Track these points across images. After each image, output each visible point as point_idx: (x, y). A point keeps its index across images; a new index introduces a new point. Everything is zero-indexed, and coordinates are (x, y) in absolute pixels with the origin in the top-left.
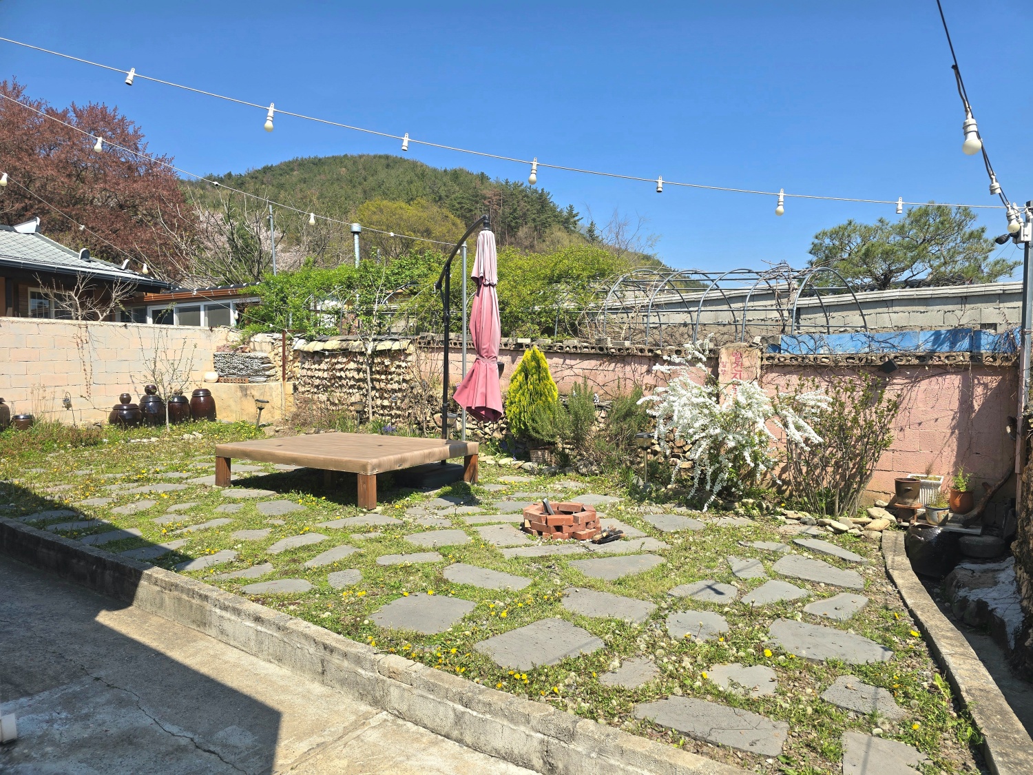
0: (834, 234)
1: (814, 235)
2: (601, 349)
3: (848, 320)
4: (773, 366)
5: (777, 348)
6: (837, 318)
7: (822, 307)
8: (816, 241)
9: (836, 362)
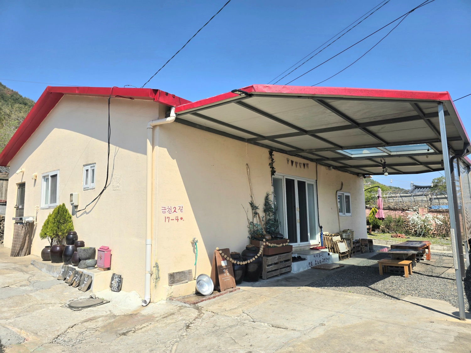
0: (438, 179)
1: (433, 179)
2: (389, 208)
3: (444, 201)
4: (430, 212)
5: (431, 208)
6: (441, 201)
7: (437, 198)
8: (433, 181)
9: (443, 210)
